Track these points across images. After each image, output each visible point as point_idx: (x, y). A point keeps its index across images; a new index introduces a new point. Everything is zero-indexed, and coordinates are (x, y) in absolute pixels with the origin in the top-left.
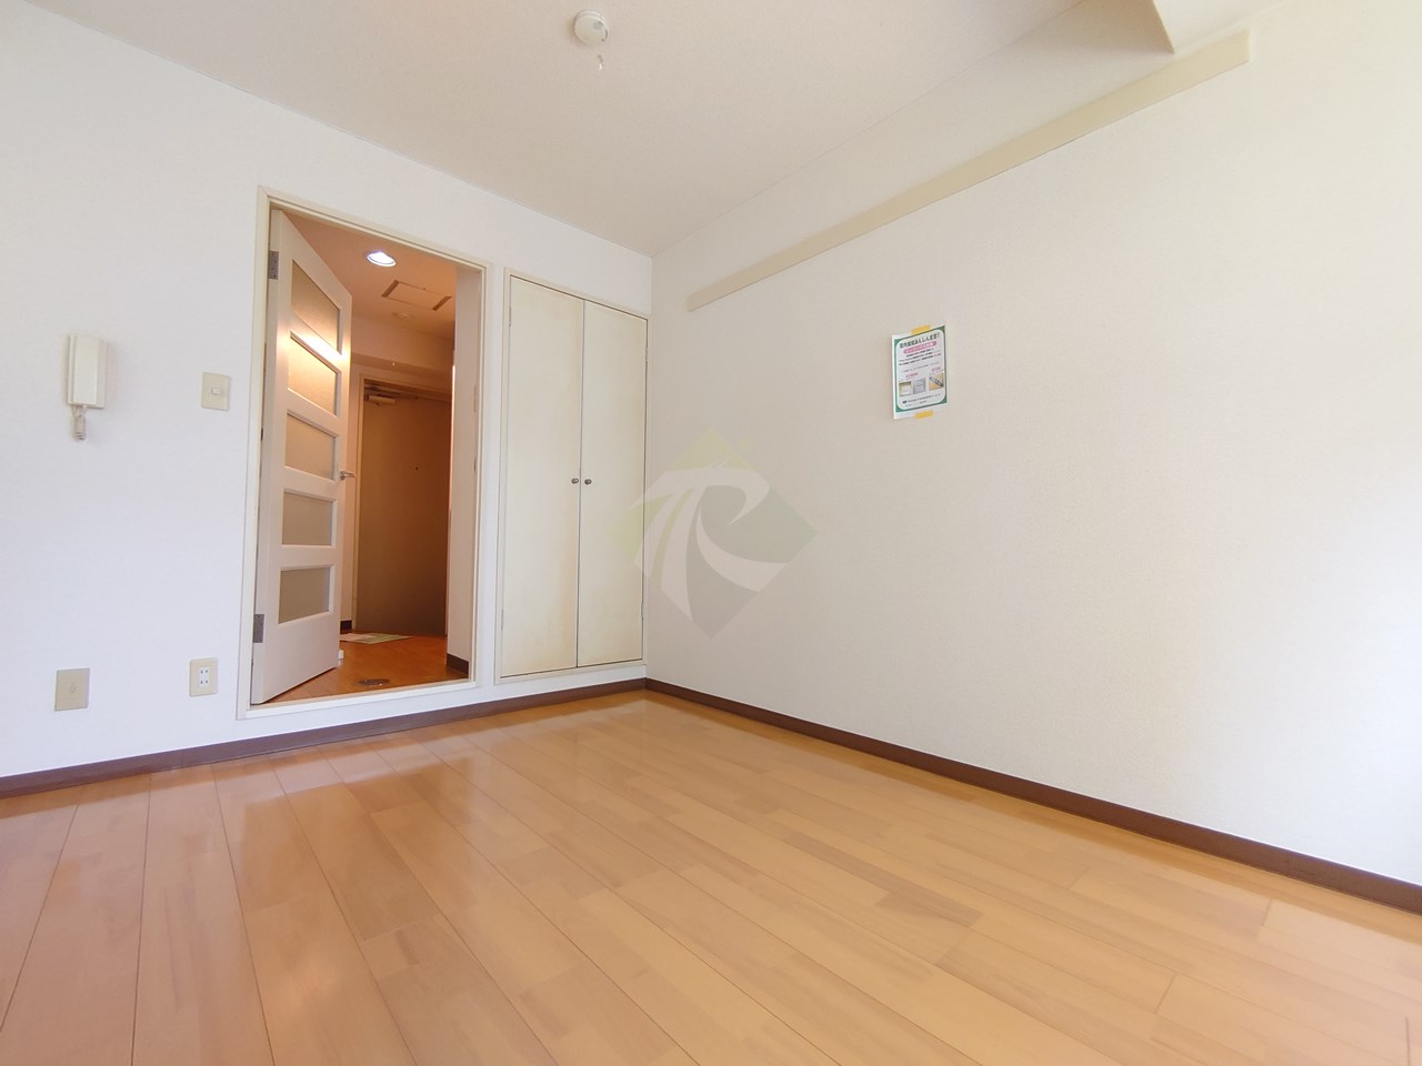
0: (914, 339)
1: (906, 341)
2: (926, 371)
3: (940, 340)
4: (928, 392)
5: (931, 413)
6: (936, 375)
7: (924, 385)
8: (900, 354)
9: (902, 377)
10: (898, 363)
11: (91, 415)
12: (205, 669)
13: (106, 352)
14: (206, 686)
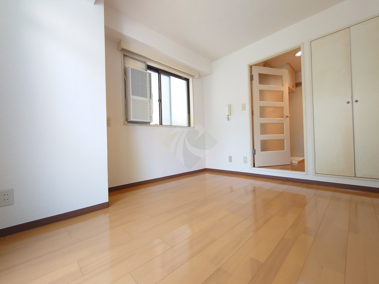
11: (229, 116)
12: (245, 158)
13: (230, 106)
14: (245, 162)
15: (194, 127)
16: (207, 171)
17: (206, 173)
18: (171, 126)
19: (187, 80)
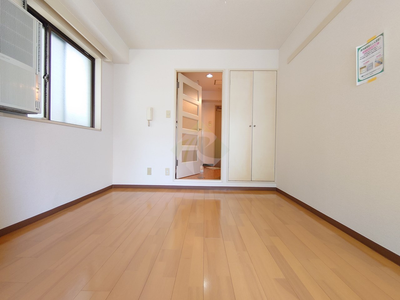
0: (368, 45)
1: (364, 47)
2: (373, 58)
3: (380, 41)
4: (374, 69)
5: (375, 79)
6: (379, 59)
7: (372, 66)
8: (361, 54)
9: (361, 65)
10: (359, 59)
11: (150, 122)
12: (167, 170)
13: (152, 110)
14: (167, 174)
15: (101, 130)
16: (114, 188)
17: (112, 192)
18: (64, 124)
19: (92, 60)
